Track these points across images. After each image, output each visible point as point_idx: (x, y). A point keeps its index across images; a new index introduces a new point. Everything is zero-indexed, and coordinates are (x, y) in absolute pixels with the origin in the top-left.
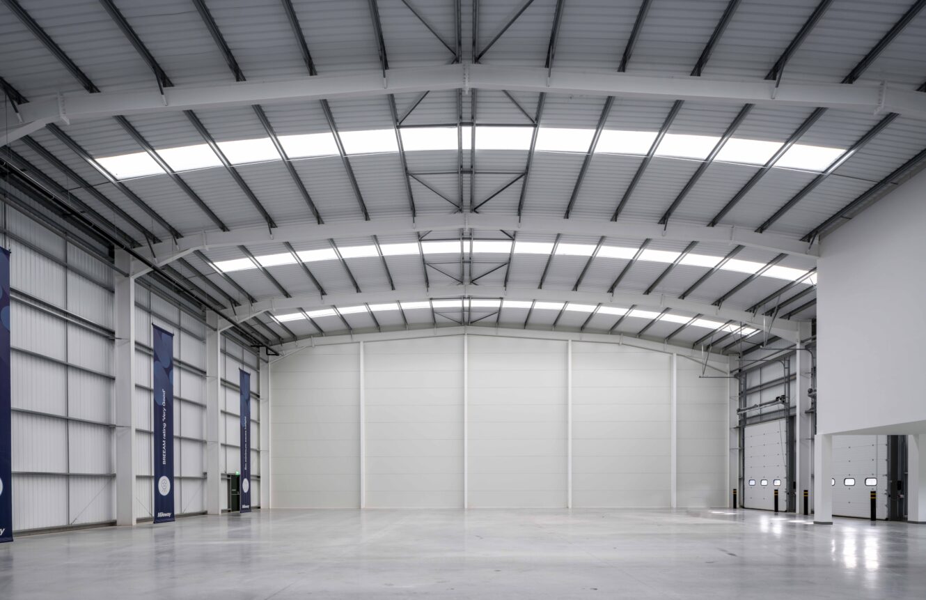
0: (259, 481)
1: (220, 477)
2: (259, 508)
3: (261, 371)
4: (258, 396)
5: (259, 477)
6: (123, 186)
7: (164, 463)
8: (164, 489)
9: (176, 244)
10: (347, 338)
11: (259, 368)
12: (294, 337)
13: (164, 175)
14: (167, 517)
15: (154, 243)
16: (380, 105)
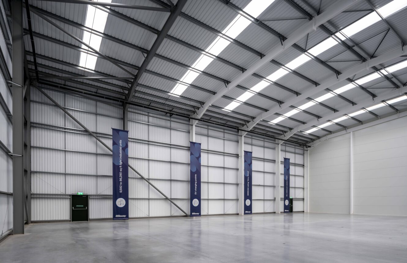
0: (304, 201)
1: (280, 199)
2: (304, 212)
3: (305, 155)
4: (304, 165)
5: (304, 199)
6: (233, 112)
7: (248, 195)
8: (248, 204)
9: (253, 121)
10: (344, 132)
11: (304, 154)
12: (319, 137)
13: (240, 105)
14: (249, 213)
15: (248, 123)
16: (293, 50)
